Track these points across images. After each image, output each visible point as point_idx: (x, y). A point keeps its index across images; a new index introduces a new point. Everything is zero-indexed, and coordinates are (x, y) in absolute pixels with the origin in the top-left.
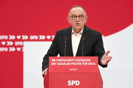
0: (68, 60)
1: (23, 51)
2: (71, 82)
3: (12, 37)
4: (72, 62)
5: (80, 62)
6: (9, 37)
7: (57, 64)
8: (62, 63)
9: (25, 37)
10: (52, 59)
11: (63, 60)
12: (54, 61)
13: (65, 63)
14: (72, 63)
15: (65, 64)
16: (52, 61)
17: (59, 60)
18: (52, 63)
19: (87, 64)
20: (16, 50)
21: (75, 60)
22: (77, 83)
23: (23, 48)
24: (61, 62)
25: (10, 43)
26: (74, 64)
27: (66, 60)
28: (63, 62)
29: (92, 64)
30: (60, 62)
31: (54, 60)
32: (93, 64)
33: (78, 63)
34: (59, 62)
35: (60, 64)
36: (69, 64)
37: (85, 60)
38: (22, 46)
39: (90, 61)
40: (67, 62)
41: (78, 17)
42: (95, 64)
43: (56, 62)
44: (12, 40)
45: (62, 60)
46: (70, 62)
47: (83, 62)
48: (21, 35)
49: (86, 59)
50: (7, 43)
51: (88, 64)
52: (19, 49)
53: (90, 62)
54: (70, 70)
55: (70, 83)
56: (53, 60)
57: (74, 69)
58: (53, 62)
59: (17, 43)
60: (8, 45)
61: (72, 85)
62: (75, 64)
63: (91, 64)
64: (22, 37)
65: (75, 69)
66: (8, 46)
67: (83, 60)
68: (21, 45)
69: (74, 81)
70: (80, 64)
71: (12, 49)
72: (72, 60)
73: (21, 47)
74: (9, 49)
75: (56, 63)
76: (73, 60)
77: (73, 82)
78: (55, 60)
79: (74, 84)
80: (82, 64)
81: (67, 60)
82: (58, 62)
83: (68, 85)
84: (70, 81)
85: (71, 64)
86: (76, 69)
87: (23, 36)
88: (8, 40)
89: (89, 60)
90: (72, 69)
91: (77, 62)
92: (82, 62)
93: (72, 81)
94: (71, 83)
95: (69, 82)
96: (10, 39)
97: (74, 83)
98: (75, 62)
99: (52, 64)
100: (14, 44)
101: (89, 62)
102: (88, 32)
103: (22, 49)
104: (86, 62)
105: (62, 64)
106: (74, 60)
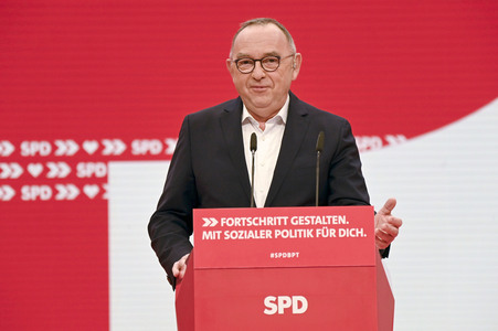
0: (264, 221)
1: (106, 196)
2: (276, 302)
3: (68, 147)
4: (277, 227)
5: (310, 227)
6: (55, 148)
7: (222, 235)
8: (242, 232)
9: (115, 146)
10: (205, 219)
11: (244, 219)
12: (213, 225)
13: (251, 232)
14: (278, 233)
15: (251, 235)
16: (205, 225)
17: (230, 222)
18: (205, 233)
19: (332, 233)
20: (82, 195)
21: (289, 221)
22: (298, 304)
23: (106, 187)
24: (237, 228)
25: (59, 170)
26: (285, 234)
27: (257, 221)
28: (247, 228)
29: (354, 233)
30: (234, 228)
31: (213, 219)
32: (358, 232)
33: (300, 231)
34: (231, 229)
35: (234, 235)
36: (269, 234)
37: (326, 220)
38: (105, 180)
39: (344, 222)
40: (259, 228)
41: (258, 63)
42: (362, 232)
43: (218, 227)
44: (64, 159)
45: (241, 222)
46: (272, 228)
47: (320, 226)
48: (99, 140)
49: (329, 217)
50: (46, 170)
51: (337, 233)
52: (91, 191)
53: (344, 226)
54: (272, 255)
55: (273, 306)
56: (207, 222)
57: (284, 255)
58: (208, 229)
59: (85, 168)
60: (51, 175)
61: (281, 312)
62: (289, 234)
63: (348, 233)
64: (102, 147)
65: (289, 255)
66: (51, 179)
67: (319, 220)
68: (99, 174)
69: (287, 298)
70: (309, 233)
71: (68, 192)
72: (279, 218)
73: (101, 181)
74: (55, 192)
75: (219, 232)
76: (282, 220)
77: (285, 302)
78: (215, 222)
79: (288, 311)
80: (314, 233)
81: (261, 221)
82: (226, 228)
83: (266, 312)
84: (274, 299)
85: (273, 235)
86: (294, 254)
87: (107, 143)
88: (53, 158)
89: (342, 220)
90: (280, 254)
91: (299, 227)
92: (315, 227)
93: (281, 299)
94: (275, 305)
95: (268, 301)
96: (60, 152)
97: (287, 306)
98: (289, 226)
99: (206, 235)
100: (74, 171)
101: (342, 226)
102: (304, 116)
103: (102, 191)
104: (331, 226)
105: (240, 234)
106: (285, 218)
